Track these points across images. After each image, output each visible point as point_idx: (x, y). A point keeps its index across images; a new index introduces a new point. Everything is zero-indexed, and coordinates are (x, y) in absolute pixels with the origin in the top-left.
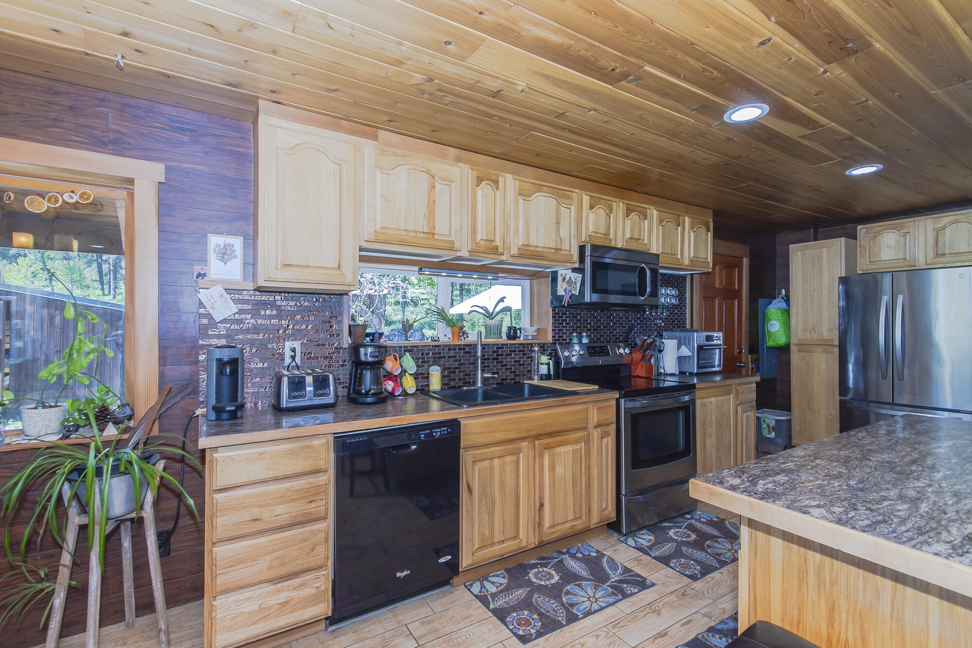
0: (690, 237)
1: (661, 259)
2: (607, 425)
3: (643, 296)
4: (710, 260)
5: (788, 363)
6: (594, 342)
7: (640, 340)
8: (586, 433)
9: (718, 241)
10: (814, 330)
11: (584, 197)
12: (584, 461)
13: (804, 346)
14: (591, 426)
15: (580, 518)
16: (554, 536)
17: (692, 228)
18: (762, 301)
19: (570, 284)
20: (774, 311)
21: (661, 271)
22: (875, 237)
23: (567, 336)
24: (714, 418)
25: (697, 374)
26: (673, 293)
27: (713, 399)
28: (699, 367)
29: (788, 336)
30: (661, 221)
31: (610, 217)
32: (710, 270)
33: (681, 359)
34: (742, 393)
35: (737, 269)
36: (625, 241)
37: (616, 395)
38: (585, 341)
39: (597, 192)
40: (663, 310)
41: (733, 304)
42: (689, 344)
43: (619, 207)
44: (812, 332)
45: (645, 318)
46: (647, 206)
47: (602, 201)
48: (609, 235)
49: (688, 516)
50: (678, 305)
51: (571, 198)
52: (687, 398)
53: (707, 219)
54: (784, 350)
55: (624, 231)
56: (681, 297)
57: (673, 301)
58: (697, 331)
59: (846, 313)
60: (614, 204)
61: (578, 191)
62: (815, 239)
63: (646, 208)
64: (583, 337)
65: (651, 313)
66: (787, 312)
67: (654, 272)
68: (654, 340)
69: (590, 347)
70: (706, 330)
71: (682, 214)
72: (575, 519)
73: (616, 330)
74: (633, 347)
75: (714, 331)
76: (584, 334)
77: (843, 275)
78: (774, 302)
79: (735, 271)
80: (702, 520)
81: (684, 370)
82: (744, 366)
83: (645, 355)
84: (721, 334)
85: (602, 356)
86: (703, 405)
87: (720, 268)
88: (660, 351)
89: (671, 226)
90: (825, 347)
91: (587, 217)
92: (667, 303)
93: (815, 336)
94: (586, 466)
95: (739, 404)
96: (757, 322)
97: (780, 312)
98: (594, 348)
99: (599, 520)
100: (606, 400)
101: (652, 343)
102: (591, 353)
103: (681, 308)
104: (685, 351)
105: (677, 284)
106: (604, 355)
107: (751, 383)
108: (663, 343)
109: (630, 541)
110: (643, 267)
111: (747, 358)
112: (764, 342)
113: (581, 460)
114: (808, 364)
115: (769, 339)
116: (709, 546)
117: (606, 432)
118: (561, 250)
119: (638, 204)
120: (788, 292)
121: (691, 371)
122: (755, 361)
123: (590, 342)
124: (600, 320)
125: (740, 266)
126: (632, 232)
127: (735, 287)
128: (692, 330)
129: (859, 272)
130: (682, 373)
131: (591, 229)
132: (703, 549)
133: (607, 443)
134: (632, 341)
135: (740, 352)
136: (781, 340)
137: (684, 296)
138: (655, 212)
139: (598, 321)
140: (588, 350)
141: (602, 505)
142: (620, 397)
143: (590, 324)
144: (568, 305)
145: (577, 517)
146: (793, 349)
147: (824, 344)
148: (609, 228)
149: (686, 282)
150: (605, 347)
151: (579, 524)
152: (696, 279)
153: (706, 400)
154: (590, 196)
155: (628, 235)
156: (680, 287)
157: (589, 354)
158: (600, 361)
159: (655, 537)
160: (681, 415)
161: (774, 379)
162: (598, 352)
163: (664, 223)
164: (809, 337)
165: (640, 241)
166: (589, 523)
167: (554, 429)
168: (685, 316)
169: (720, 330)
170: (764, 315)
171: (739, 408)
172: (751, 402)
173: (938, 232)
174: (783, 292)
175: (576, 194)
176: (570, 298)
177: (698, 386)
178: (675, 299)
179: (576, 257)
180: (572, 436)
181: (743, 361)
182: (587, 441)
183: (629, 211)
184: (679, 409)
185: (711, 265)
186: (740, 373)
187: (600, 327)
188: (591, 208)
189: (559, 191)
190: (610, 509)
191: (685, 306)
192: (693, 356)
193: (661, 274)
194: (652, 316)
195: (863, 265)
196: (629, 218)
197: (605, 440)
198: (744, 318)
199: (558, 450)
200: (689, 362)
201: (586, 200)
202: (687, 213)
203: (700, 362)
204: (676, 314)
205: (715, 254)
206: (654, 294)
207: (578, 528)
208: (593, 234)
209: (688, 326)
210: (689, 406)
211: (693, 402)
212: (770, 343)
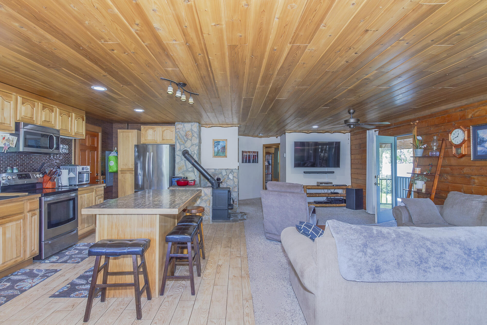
0: (75, 122)
1: (61, 132)
2: (34, 210)
3: (52, 149)
4: (84, 133)
5: (117, 179)
6: (20, 172)
7: (48, 170)
8: (23, 215)
9: (88, 124)
10: (127, 165)
11: (19, 98)
12: (22, 228)
13: (123, 171)
14: (26, 211)
15: (20, 256)
16: (5, 267)
17: (76, 119)
18: (107, 152)
19: (8, 141)
20: (112, 156)
21: (61, 137)
22: (146, 131)
23: (3, 169)
24: (86, 203)
25: (78, 185)
26: (65, 147)
27: (86, 195)
28: (79, 182)
29: (117, 167)
30: (61, 114)
31: (33, 109)
32: (84, 138)
33: (70, 179)
34: (98, 191)
35: (96, 138)
36: (42, 122)
37: (40, 195)
38: (15, 171)
39: (26, 96)
40: (60, 156)
41: (95, 154)
42: (74, 171)
43: (39, 105)
44: (126, 165)
45: (51, 160)
46: (53, 106)
47: (29, 101)
48: (33, 118)
49: (74, 246)
50: (68, 153)
51: (11, 97)
52: (73, 195)
53: (82, 115)
54: (116, 173)
55: (41, 117)
56: (70, 149)
57: (66, 151)
58: (78, 166)
59: (137, 158)
60: (36, 104)
61: (15, 94)
62: (128, 129)
63: (53, 107)
64: (14, 169)
65: (54, 157)
66: (117, 157)
67: (58, 138)
68: (56, 170)
69: (19, 174)
70: (82, 165)
71: (71, 112)
72: (17, 257)
73: (34, 165)
74: (44, 173)
75: (85, 165)
76: (15, 168)
77: (136, 144)
78: (112, 153)
79: (95, 138)
80: (80, 245)
81: (71, 184)
82: (99, 181)
83: (51, 177)
84: (89, 167)
85: (26, 179)
86: (81, 197)
87: (88, 137)
88: (59, 175)
89: (65, 117)
90: (130, 171)
91: (21, 108)
92: (63, 152)
93: (127, 167)
94: (23, 231)
95: (97, 196)
96: (104, 161)
97: (114, 157)
98: (21, 175)
99: (30, 256)
100: (34, 199)
101: (55, 171)
102: (20, 177)
103: (69, 155)
104: (72, 175)
105: (68, 143)
106: (28, 179)
107: (102, 187)
108: (61, 171)
109: (47, 261)
110: (52, 135)
111: (100, 177)
112: (108, 171)
113: (21, 228)
114: (124, 179)
115: (110, 169)
116: (84, 252)
117: (34, 213)
118: (5, 123)
119: (49, 105)
120: (117, 149)
121: (75, 184)
122: (104, 179)
123: (19, 172)
124: (24, 160)
125: (97, 136)
126: (45, 117)
127: (95, 145)
128: (75, 165)
129: (142, 143)
130: (70, 185)
131: (23, 114)
132: (82, 254)
133: (35, 219)
134: (43, 171)
135: (97, 175)
136: (115, 169)
137: (71, 149)
138: (58, 109)
139: (23, 160)
140: (18, 176)
141: (31, 248)
142: (42, 196)
143: (18, 162)
144: (7, 152)
145: (18, 256)
146: (119, 172)
147: (129, 170)
148: (33, 115)
149: (72, 142)
150: (28, 174)
151: (19, 260)
152: (77, 142)
153: (82, 195)
154: (23, 98)
155: (43, 119)
156: (69, 145)
157: (19, 178)
158: (26, 181)
159: (59, 257)
160: (71, 203)
161: (112, 186)
162: (24, 177)
163: (62, 115)
164: (125, 167)
165: (50, 123)
166: (25, 258)
167: (5, 214)
168: (71, 159)
169: (88, 165)
170: (108, 158)
171: (97, 198)
172: (101, 195)
173: (163, 132)
174: (116, 148)
175: (14, 96)
176: (8, 148)
177: (79, 189)
178: (67, 150)
179: (13, 127)
180: (15, 217)
181: (99, 179)
182: (24, 219)
183: (44, 107)
184: (70, 200)
185: (85, 136)
186: (98, 183)
187: (24, 164)
188: (23, 103)
189: (4, 93)
190: (36, 250)
191: (71, 154)
192: (76, 177)
193: (61, 138)
194: (54, 158)
195: (143, 141)
196: (44, 110)
197: (34, 217)
198: (99, 159)
199: (7, 225)
200: (74, 180)
201: (20, 99)
202: (73, 111)
203: (79, 180)
204: (67, 157)
205: (86, 130)
206: (58, 148)
207: (19, 261)
208: (23, 117)
209: (73, 163)
210: (75, 198)
211: (77, 196)
212: (110, 171)
